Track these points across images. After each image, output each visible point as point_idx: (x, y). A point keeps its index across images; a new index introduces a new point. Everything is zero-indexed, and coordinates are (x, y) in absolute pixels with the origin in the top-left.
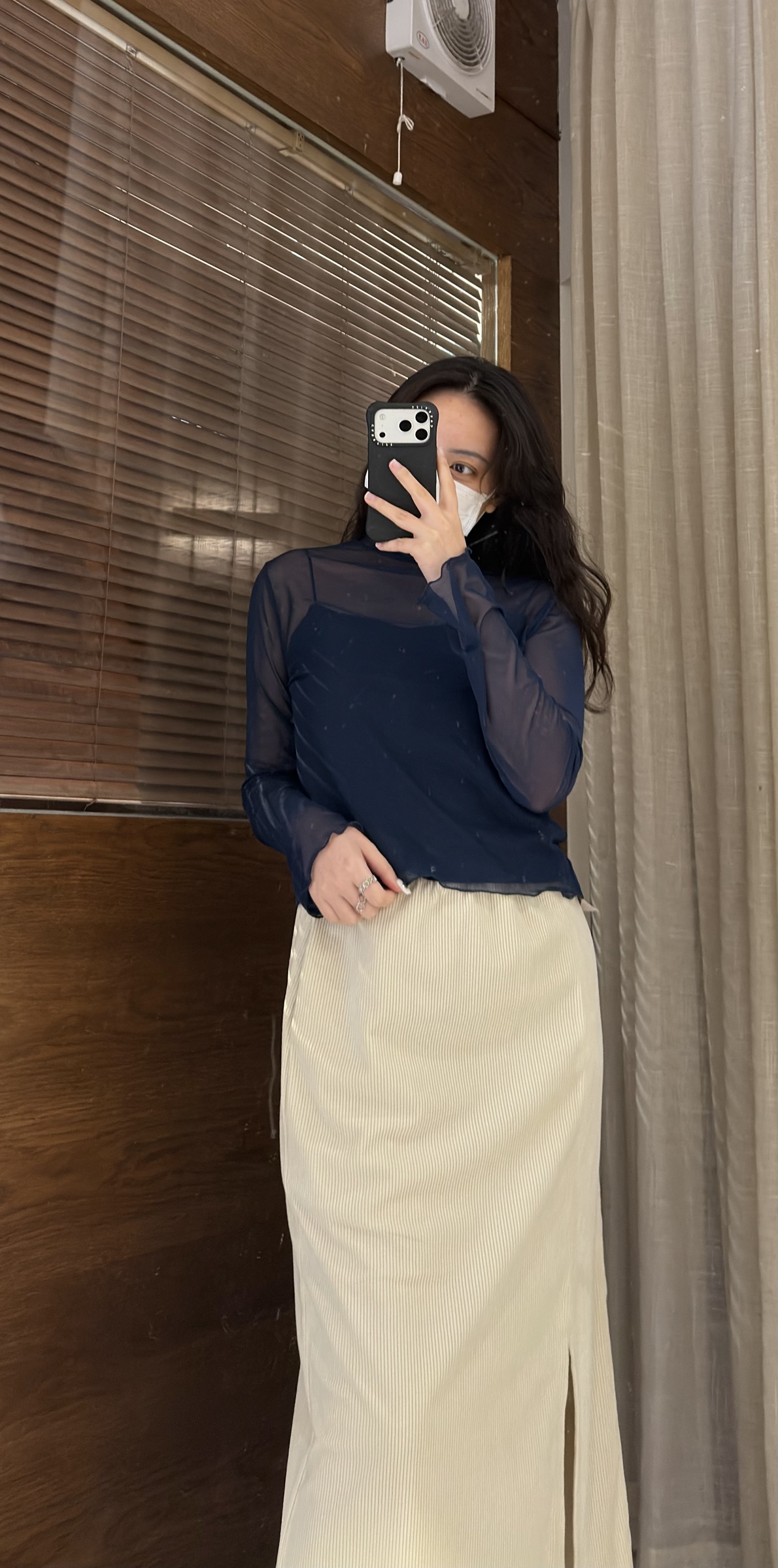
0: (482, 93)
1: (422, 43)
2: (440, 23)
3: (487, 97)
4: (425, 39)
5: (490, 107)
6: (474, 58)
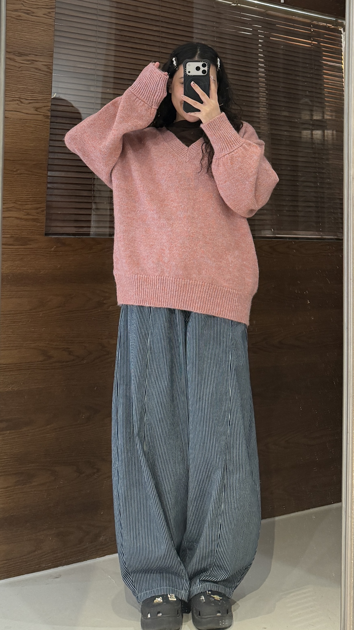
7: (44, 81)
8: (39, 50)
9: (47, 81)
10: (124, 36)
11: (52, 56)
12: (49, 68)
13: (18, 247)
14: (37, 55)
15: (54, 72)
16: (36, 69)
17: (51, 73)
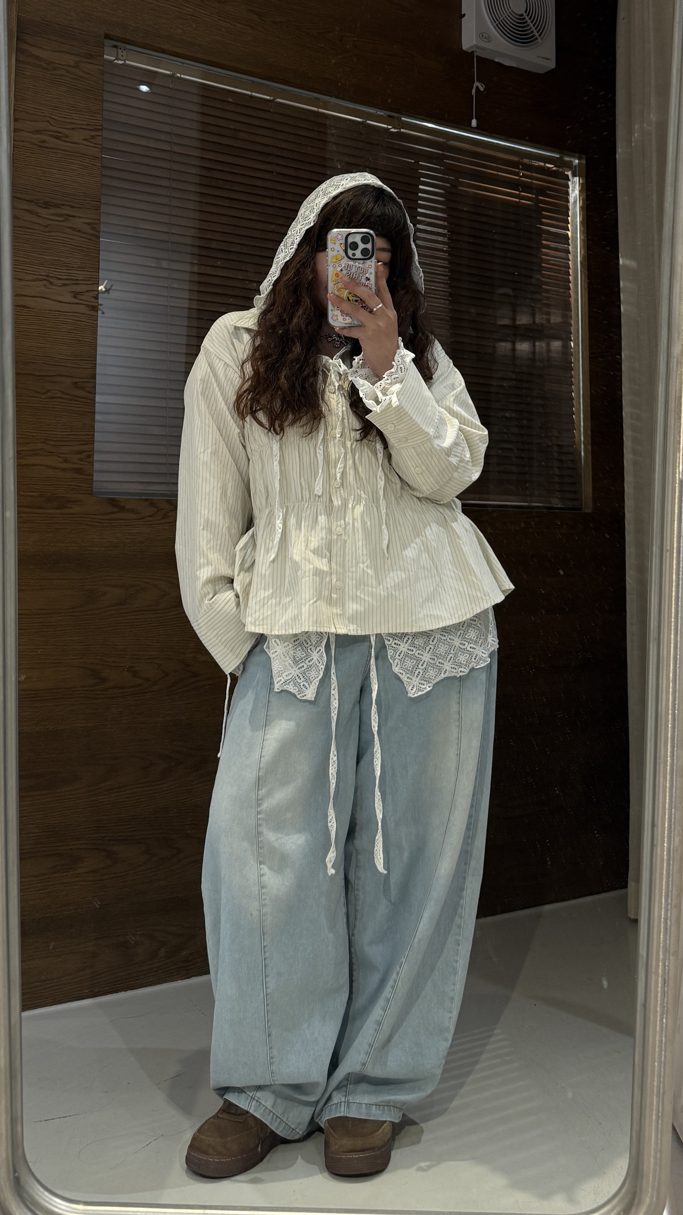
0: (543, 58)
1: (486, 40)
2: (499, 23)
3: (548, 59)
4: (487, 36)
5: (552, 65)
6: (533, 36)
7: (86, 250)
8: (77, 198)
9: (92, 250)
10: (216, 179)
11: (98, 209)
12: (93, 229)
13: (50, 511)
14: (74, 207)
15: (102, 234)
16: (74, 229)
17: (97, 236)
